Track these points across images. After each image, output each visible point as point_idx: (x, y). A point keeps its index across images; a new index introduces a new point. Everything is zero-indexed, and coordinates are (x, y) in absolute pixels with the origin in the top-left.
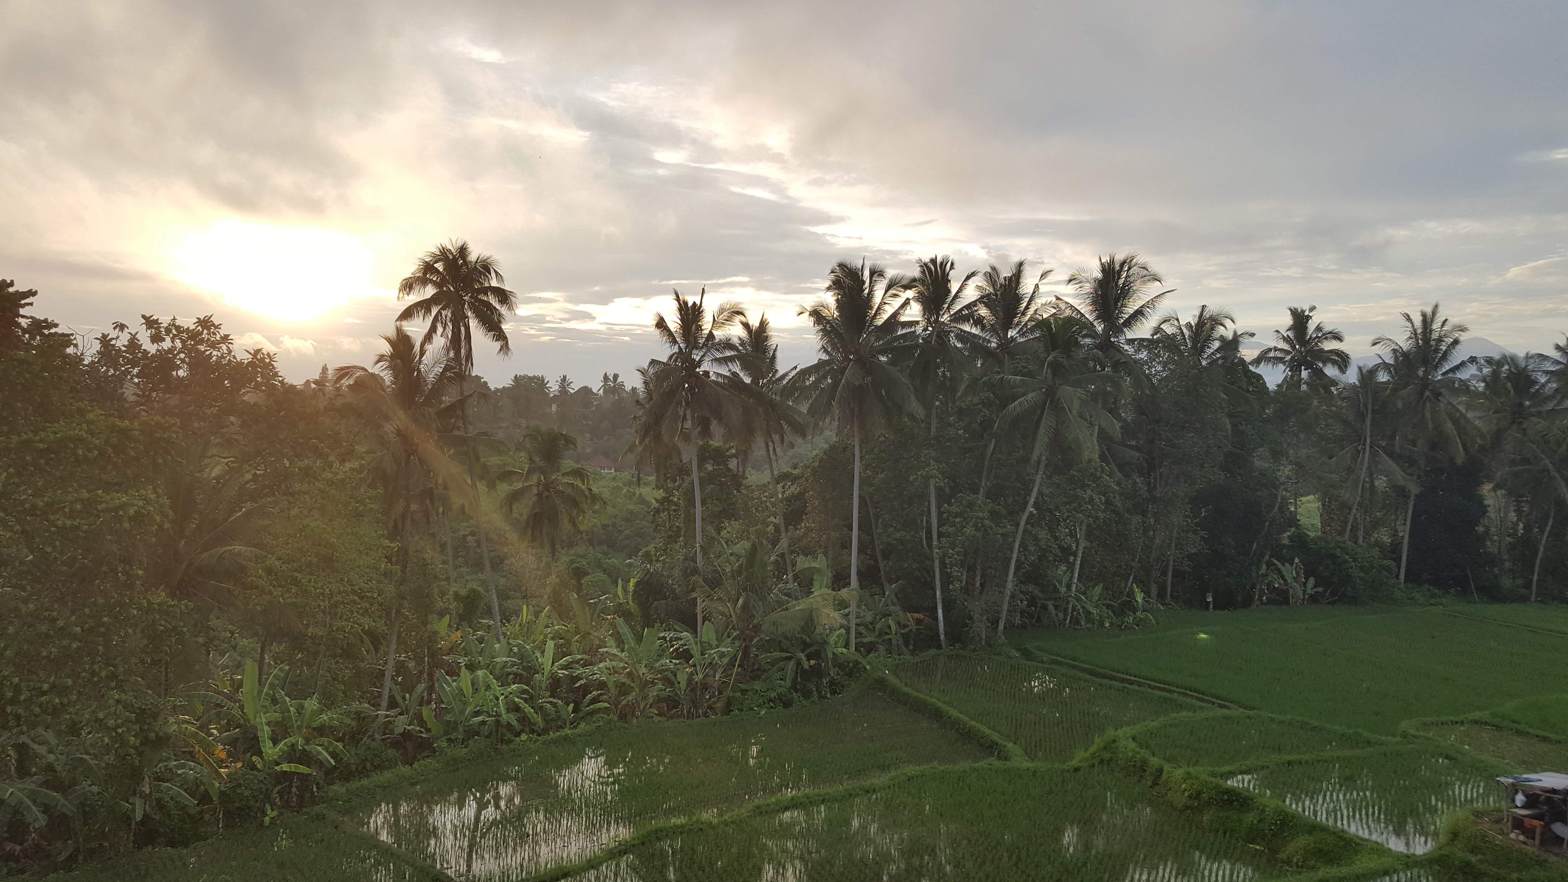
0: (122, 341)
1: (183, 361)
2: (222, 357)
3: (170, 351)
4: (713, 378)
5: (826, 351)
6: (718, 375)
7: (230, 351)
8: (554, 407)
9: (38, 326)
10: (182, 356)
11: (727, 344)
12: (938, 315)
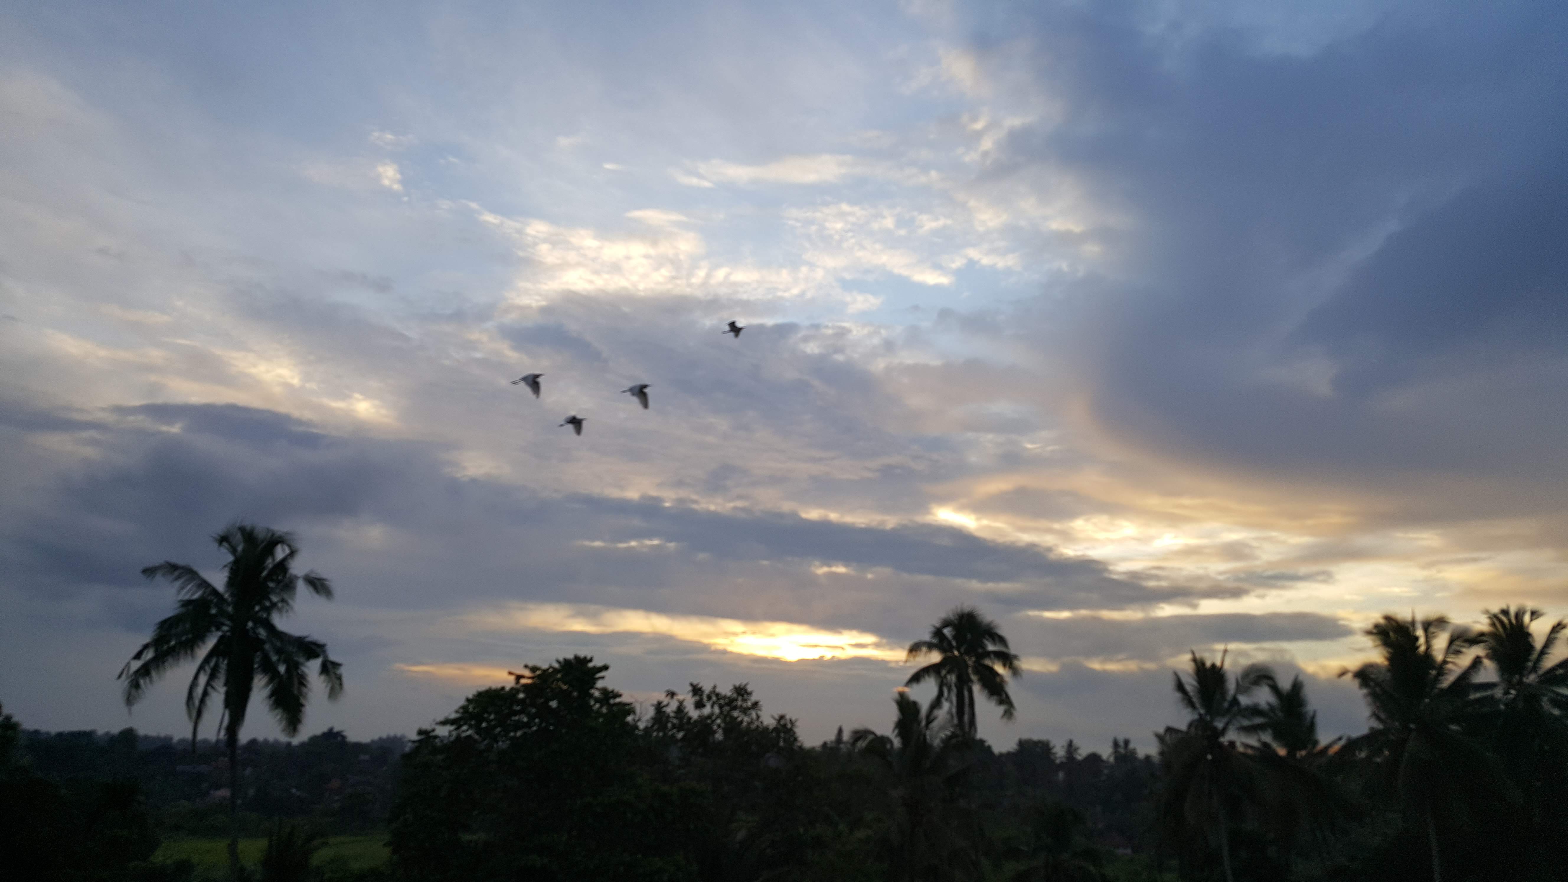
0: (671, 708)
1: (719, 726)
2: (751, 722)
3: (709, 717)
4: (1241, 749)
5: (1378, 718)
6: (1247, 746)
7: (758, 717)
8: (1061, 775)
9: (608, 695)
10: (719, 721)
11: (1255, 711)
12: (1521, 675)
